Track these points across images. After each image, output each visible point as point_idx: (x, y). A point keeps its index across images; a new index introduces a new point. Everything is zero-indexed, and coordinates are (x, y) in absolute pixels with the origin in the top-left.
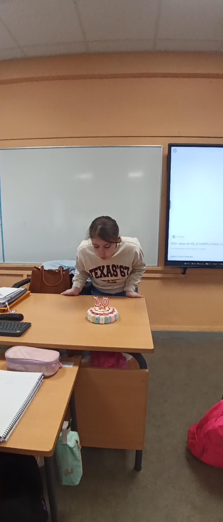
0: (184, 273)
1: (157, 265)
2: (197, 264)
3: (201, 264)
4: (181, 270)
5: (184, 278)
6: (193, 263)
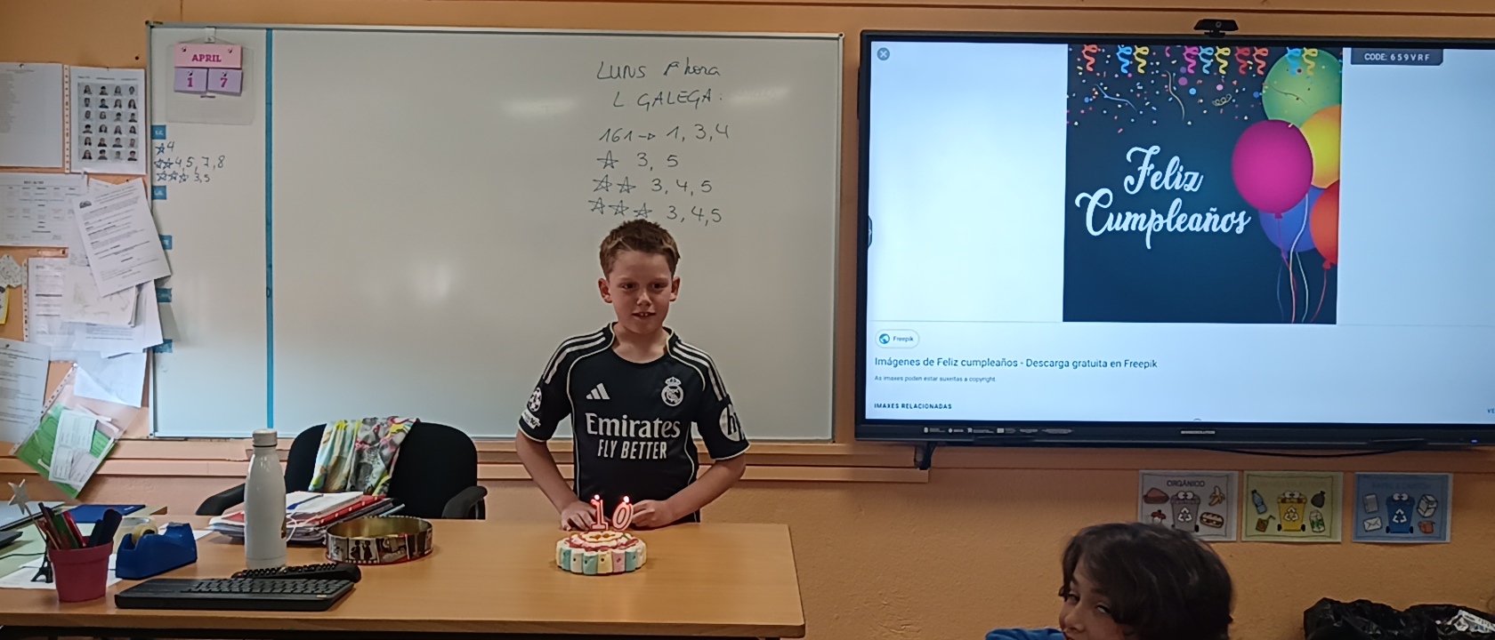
0: (925, 464)
1: (830, 437)
2: (966, 430)
3: (982, 431)
4: (913, 453)
5: (925, 483)
6: (953, 429)
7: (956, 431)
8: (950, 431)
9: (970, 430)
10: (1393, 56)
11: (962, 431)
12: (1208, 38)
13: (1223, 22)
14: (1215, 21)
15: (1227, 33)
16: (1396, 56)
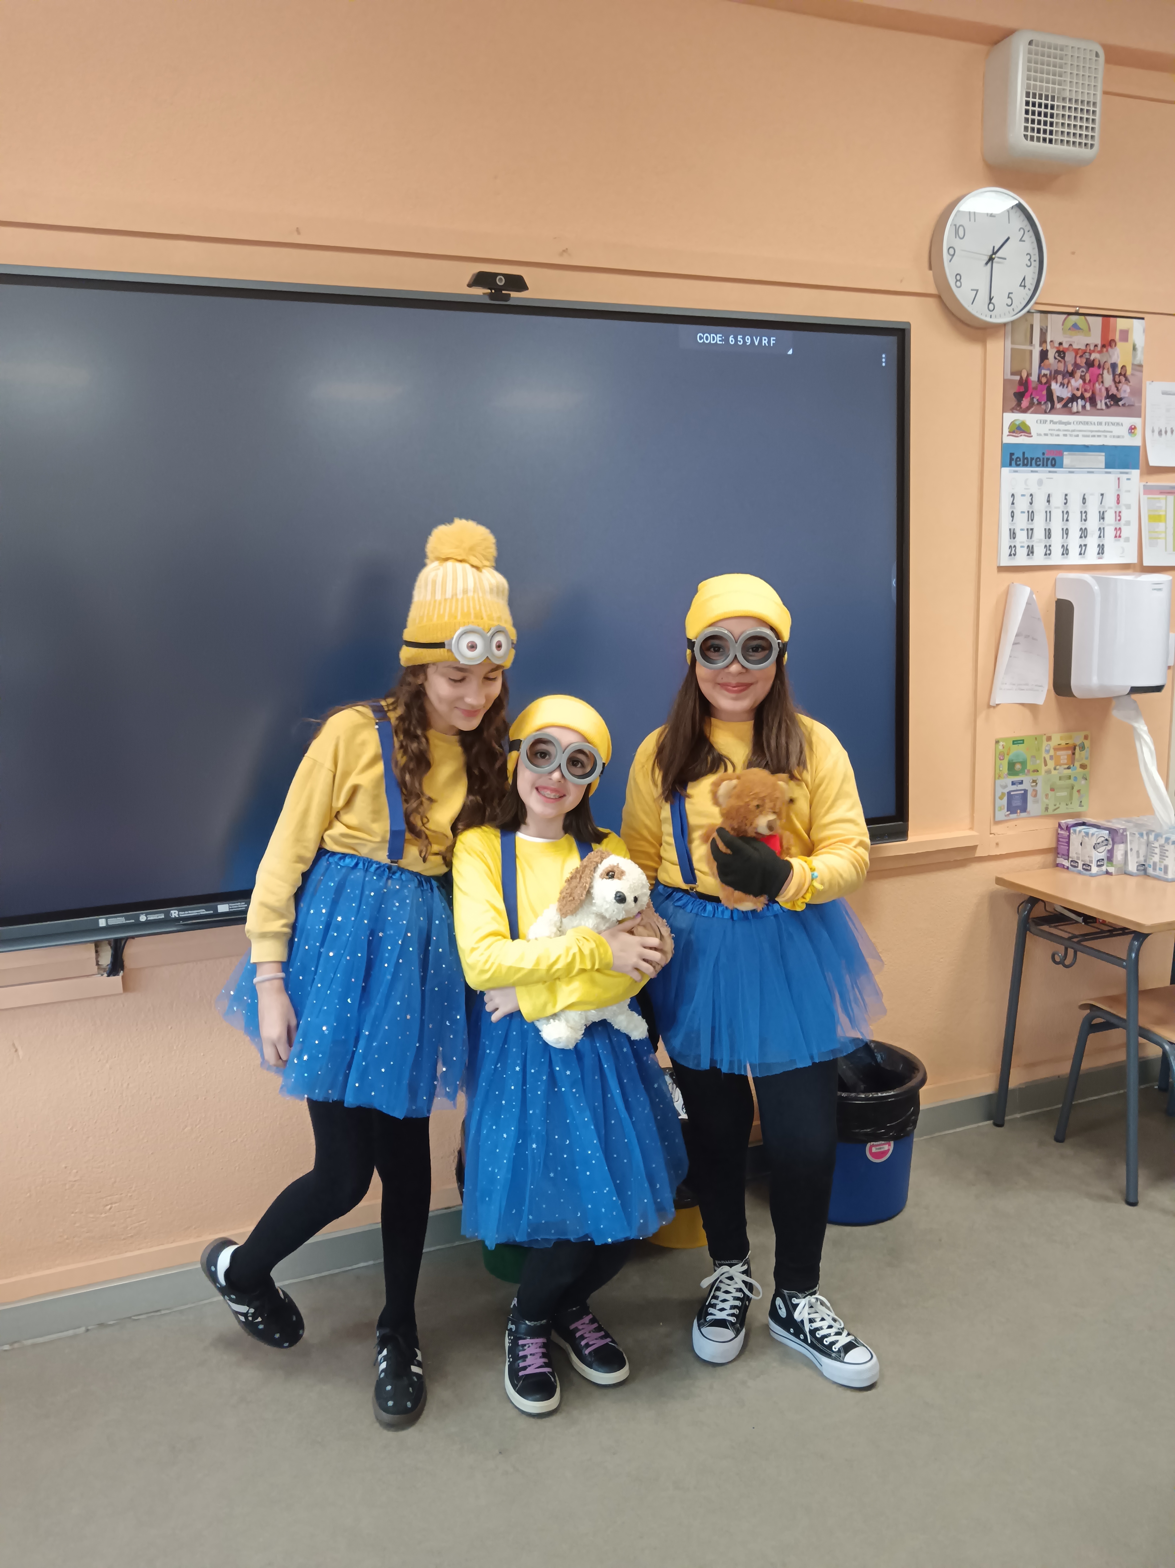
0: (116, 966)
2: (167, 914)
3: (194, 913)
4: (93, 954)
5: (121, 994)
6: (146, 916)
7: (152, 917)
8: (143, 918)
9: (174, 913)
10: (731, 338)
11: (162, 916)
12: (489, 301)
13: (507, 276)
14: (497, 274)
15: (514, 294)
16: (736, 338)
